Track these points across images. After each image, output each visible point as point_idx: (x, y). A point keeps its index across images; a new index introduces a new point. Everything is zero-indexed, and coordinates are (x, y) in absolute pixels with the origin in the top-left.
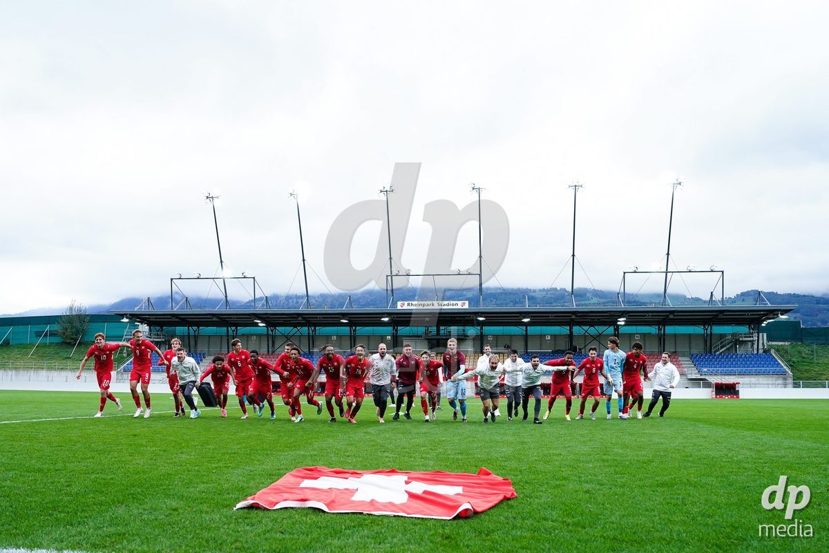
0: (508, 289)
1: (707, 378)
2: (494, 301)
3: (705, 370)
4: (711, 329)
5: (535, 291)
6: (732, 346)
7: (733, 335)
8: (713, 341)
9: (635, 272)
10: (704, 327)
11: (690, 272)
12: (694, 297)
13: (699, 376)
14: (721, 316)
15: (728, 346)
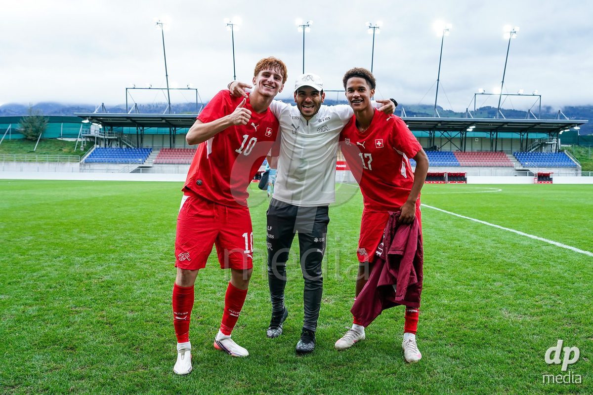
1: (530, 169)
3: (527, 164)
4: (527, 135)
6: (539, 148)
7: (540, 140)
8: (528, 144)
9: (483, 94)
10: (521, 133)
11: (519, 95)
13: (521, 168)
14: (537, 127)
15: (537, 147)
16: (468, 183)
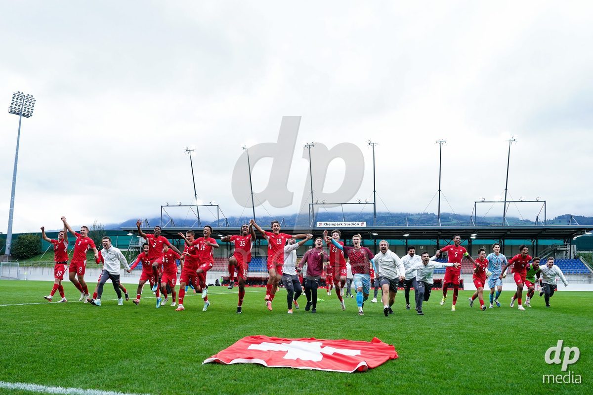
0: (394, 214)
2: (384, 221)
4: (537, 242)
5: (412, 215)
7: (553, 246)
8: (538, 250)
9: (483, 202)
10: (532, 240)
11: (522, 201)
12: (524, 219)
14: (544, 233)
15: (549, 254)
16: (465, 289)
